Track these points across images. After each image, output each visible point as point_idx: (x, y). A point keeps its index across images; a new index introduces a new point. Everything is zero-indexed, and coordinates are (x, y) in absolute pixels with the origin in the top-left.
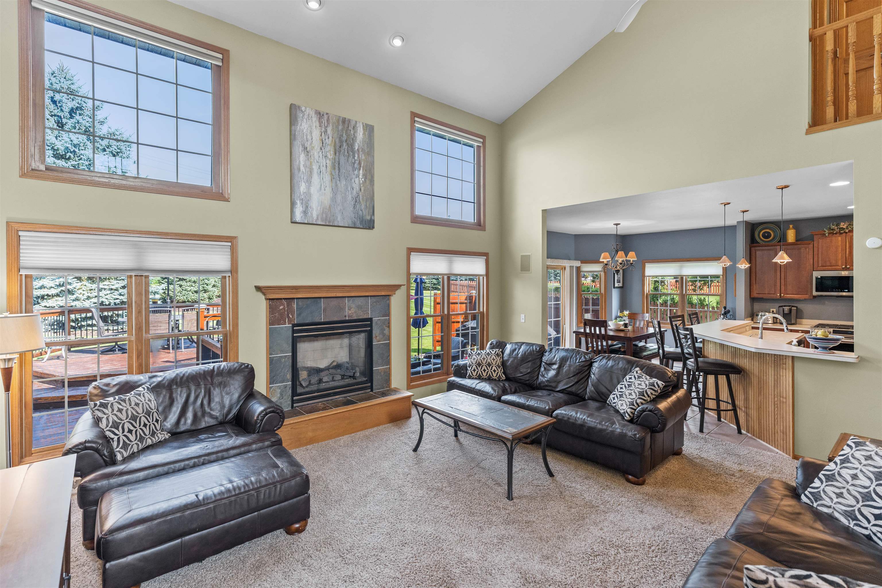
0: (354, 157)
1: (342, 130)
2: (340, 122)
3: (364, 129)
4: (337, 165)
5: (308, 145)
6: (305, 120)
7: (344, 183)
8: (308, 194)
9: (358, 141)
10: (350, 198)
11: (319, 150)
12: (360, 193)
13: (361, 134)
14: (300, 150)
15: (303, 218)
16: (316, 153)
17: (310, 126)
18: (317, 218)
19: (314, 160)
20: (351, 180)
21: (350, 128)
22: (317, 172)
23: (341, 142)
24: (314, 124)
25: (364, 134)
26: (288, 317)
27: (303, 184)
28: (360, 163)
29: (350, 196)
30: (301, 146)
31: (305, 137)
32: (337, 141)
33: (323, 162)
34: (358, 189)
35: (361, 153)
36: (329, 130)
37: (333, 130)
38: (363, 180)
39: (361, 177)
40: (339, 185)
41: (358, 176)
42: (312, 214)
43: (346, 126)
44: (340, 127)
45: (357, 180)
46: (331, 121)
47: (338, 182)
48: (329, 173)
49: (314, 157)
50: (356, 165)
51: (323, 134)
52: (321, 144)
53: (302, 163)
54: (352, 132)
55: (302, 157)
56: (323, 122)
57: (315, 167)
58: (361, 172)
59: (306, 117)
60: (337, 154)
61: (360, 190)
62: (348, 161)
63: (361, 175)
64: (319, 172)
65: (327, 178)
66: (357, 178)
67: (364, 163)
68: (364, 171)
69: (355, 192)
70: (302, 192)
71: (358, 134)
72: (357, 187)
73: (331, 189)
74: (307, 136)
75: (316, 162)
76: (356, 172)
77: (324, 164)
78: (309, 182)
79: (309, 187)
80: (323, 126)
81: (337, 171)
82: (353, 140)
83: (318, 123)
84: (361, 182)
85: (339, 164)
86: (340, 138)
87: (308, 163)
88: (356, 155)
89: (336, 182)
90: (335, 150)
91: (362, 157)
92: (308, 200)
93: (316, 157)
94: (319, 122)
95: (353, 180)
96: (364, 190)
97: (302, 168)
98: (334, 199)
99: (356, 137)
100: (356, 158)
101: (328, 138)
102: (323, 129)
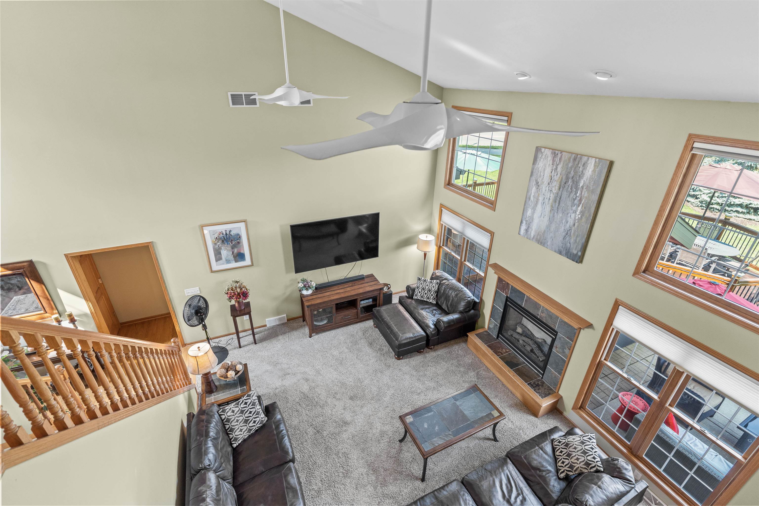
0: (576, 194)
1: (571, 167)
2: (572, 160)
3: (595, 166)
4: (558, 199)
5: (540, 180)
6: (542, 160)
7: (561, 215)
8: (532, 218)
9: (585, 178)
10: (562, 229)
11: (547, 185)
12: (573, 228)
13: (590, 170)
14: (534, 184)
15: (525, 234)
16: (544, 187)
17: (545, 165)
18: (534, 237)
19: (541, 193)
20: (567, 214)
21: (579, 165)
22: (542, 203)
23: (567, 178)
24: (548, 163)
25: (594, 171)
26: (506, 291)
27: (530, 210)
28: (580, 200)
29: (563, 228)
30: (535, 181)
31: (539, 174)
32: (564, 177)
33: (548, 195)
34: (572, 223)
35: (584, 190)
36: (559, 167)
37: (562, 168)
38: (579, 216)
39: (578, 213)
40: (556, 216)
41: (575, 212)
42: (531, 233)
43: (576, 163)
44: (570, 165)
45: (573, 215)
46: (563, 159)
47: (556, 213)
48: (550, 205)
49: (542, 190)
50: (576, 202)
51: (553, 171)
52: (550, 180)
53: (533, 194)
54: (581, 169)
55: (534, 189)
56: (556, 161)
57: (541, 198)
58: (580, 208)
59: (543, 157)
60: (561, 189)
61: (574, 225)
62: (569, 196)
63: (579, 211)
64: (543, 203)
65: (548, 208)
66: (574, 214)
67: (585, 201)
68: (583, 208)
69: (568, 226)
70: (528, 216)
71: (587, 171)
72: (572, 222)
73: (549, 218)
74: (540, 173)
75: (542, 194)
76: (574, 208)
77: (548, 197)
78: (534, 209)
79: (533, 213)
80: (555, 165)
81: (557, 204)
82: (580, 176)
83: (551, 162)
84: (577, 218)
85: (560, 198)
86: (568, 175)
87: (537, 195)
88: (579, 192)
89: (554, 213)
90: (560, 185)
91: (584, 194)
92: (531, 223)
93: (544, 191)
94: (553, 161)
95: (569, 215)
96: (578, 226)
97: (532, 198)
98: (548, 227)
99: (584, 174)
100: (578, 195)
101: (557, 175)
102: (555, 167)
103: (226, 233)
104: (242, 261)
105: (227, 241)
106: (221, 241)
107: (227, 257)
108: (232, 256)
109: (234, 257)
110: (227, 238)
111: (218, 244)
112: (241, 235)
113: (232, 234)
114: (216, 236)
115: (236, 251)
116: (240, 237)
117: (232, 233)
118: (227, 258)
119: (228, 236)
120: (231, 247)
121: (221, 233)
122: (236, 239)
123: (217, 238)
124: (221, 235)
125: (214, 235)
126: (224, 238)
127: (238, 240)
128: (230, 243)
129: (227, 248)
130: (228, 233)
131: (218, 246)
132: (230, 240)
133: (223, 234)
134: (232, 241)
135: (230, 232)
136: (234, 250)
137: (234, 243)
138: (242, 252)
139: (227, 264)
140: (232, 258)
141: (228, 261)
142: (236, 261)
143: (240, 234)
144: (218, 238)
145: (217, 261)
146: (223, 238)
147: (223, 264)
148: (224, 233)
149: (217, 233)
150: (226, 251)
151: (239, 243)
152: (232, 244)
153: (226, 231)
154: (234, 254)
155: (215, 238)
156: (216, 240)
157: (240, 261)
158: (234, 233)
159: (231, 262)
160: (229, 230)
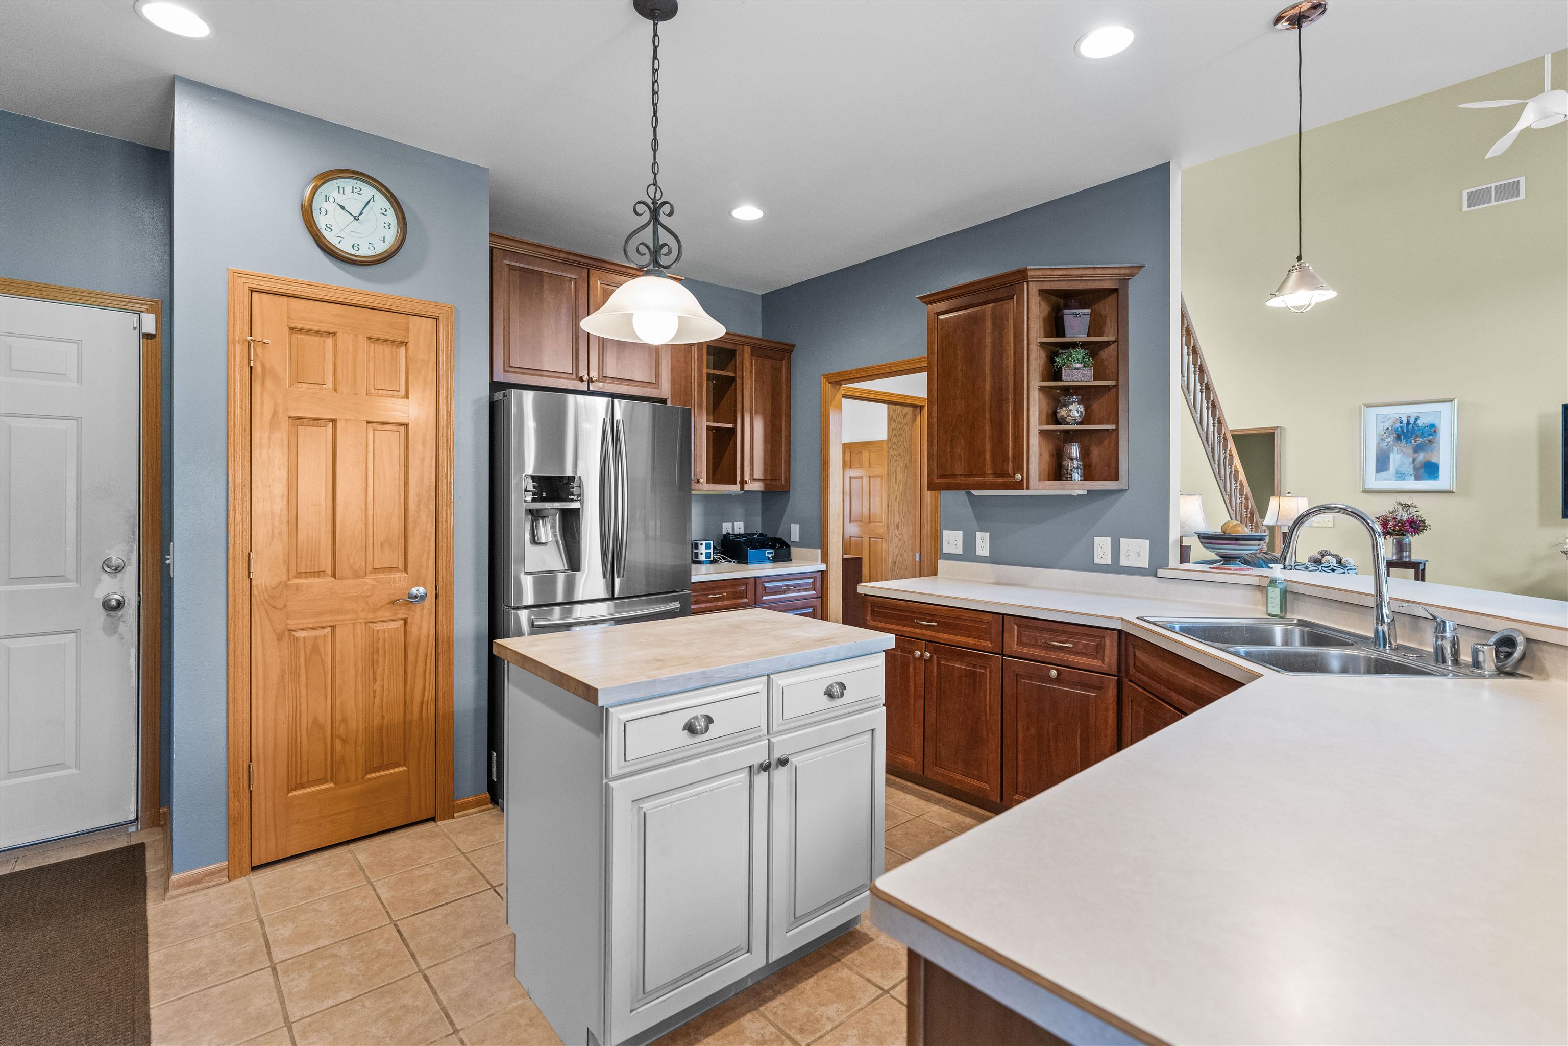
103: (1408, 422)
104: (1430, 478)
105: (1407, 437)
106: (1395, 435)
107: (1400, 466)
108: (1412, 466)
109: (1414, 468)
110: (1408, 431)
111: (1389, 440)
112: (1437, 427)
113: (1420, 425)
114: (1388, 425)
115: (1421, 457)
116: (1435, 431)
117: (1420, 422)
118: (1400, 470)
119: (1410, 426)
120: (1413, 448)
121: (1397, 420)
122: (1425, 435)
123: (1388, 429)
124: (1398, 425)
125: (1384, 422)
126: (1403, 431)
127: (1430, 437)
128: (1413, 441)
129: (1404, 450)
130: (1412, 421)
131: (1386, 444)
132: (1414, 435)
133: (1401, 423)
134: (1417, 436)
135: (1416, 419)
136: (1417, 455)
137: (1420, 440)
138: (1434, 460)
139: (1397, 480)
140: (1410, 469)
141: (1400, 476)
142: (1418, 478)
143: (1437, 425)
144: (1390, 428)
145: (1378, 471)
146: (1399, 429)
147: (1390, 479)
148: (1405, 421)
149: (1391, 421)
150: (1400, 456)
151: (1431, 442)
152: (1415, 442)
153: (1409, 417)
154: (1415, 463)
155: (1385, 428)
156: (1385, 433)
157: (1427, 479)
158: (1425, 423)
159: (1406, 478)
160: (1416, 415)
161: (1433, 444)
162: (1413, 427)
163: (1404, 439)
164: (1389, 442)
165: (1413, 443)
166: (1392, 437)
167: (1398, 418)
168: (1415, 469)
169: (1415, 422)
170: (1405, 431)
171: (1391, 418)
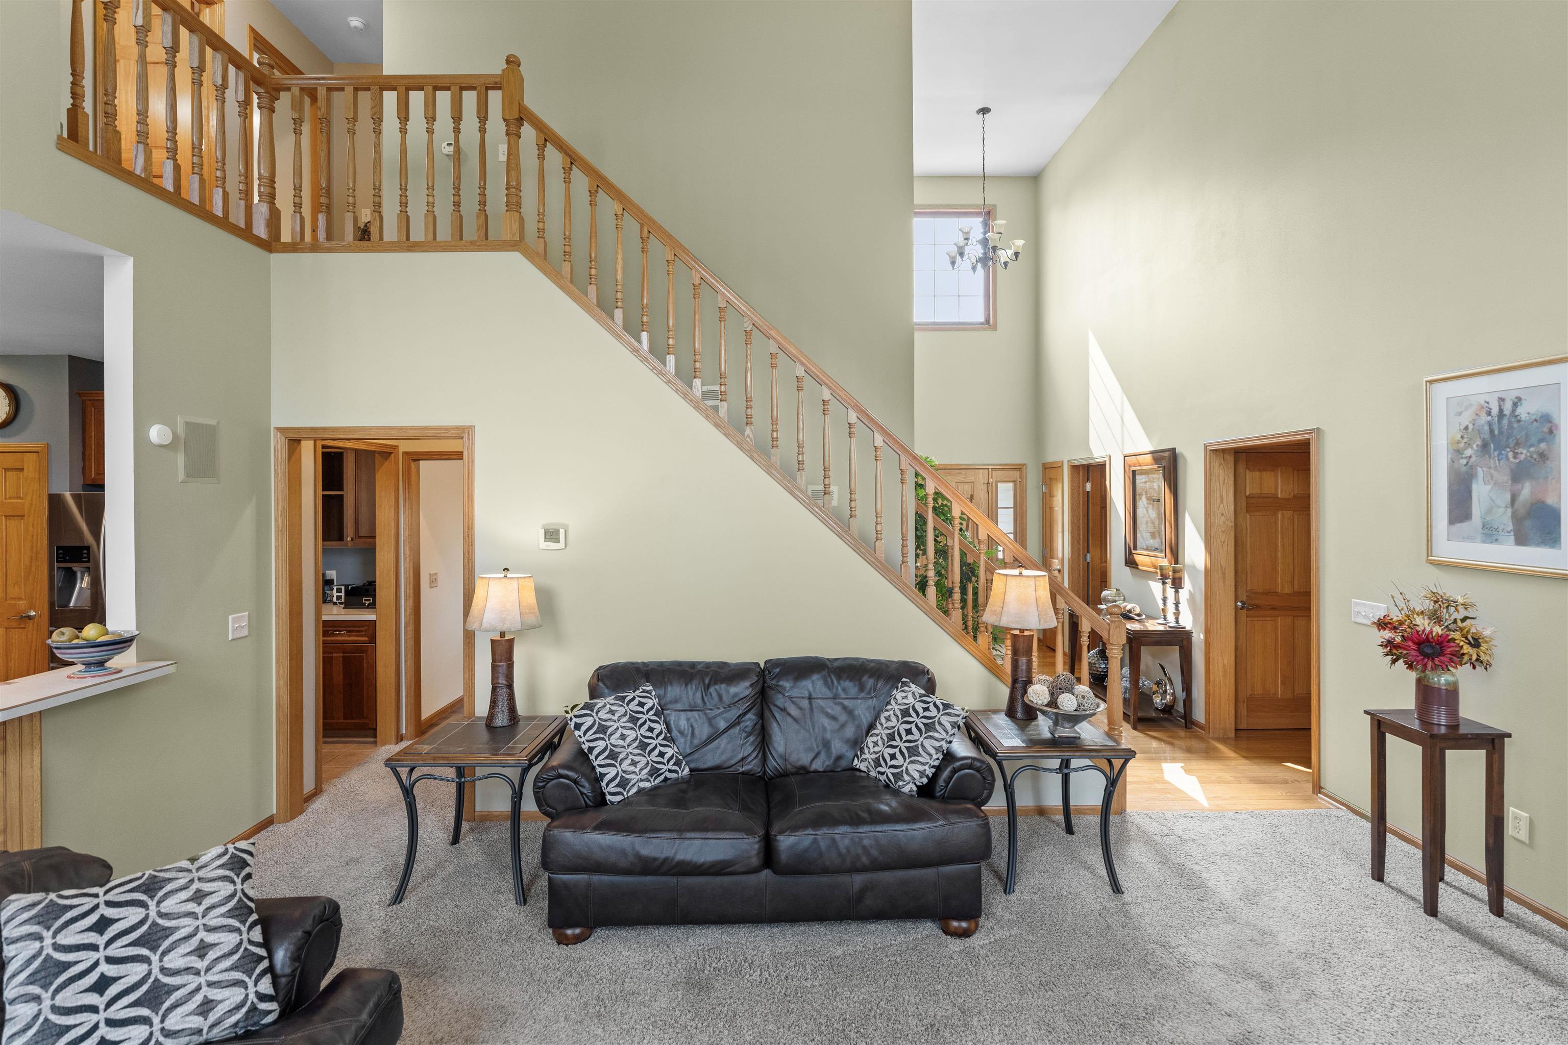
103: (1501, 411)
104: (1544, 544)
105: (1500, 448)
106: (1479, 442)
107: (1490, 511)
108: (1509, 511)
109: (1514, 516)
110: (1501, 432)
111: (1469, 452)
112: (1556, 421)
113: (1524, 416)
114: (1466, 419)
115: (1526, 491)
116: (1551, 432)
117: (1522, 411)
118: (1488, 518)
119: (1505, 422)
120: (1512, 470)
121: (1482, 407)
122: (1533, 440)
123: (1466, 428)
124: (1484, 418)
125: (1460, 414)
126: (1493, 431)
127: (1543, 446)
128: (1511, 455)
129: (1497, 475)
130: (1508, 408)
131: (1464, 461)
132: (1512, 442)
133: (1489, 413)
134: (1518, 444)
135: (1515, 405)
136: (1519, 486)
137: (1524, 453)
138: (1551, 500)
139: (1484, 542)
140: (1504, 519)
141: (1490, 534)
142: (1521, 540)
143: (1555, 416)
144: (1471, 427)
145: (1452, 521)
146: (1486, 428)
147: (1469, 539)
148: (1495, 411)
149: (1471, 411)
150: (1489, 487)
151: (1543, 456)
152: (1515, 457)
153: (1502, 400)
154: (1516, 506)
155: (1462, 427)
156: (1462, 437)
157: (1538, 544)
158: (1532, 411)
159: (1500, 538)
160: (1514, 394)
161: (1548, 462)
162: (1510, 422)
163: (1495, 450)
164: (1470, 457)
165: (1512, 459)
166: (1475, 446)
167: (1483, 403)
168: (1518, 520)
169: (1514, 411)
170: (1496, 432)
171: (1471, 405)
